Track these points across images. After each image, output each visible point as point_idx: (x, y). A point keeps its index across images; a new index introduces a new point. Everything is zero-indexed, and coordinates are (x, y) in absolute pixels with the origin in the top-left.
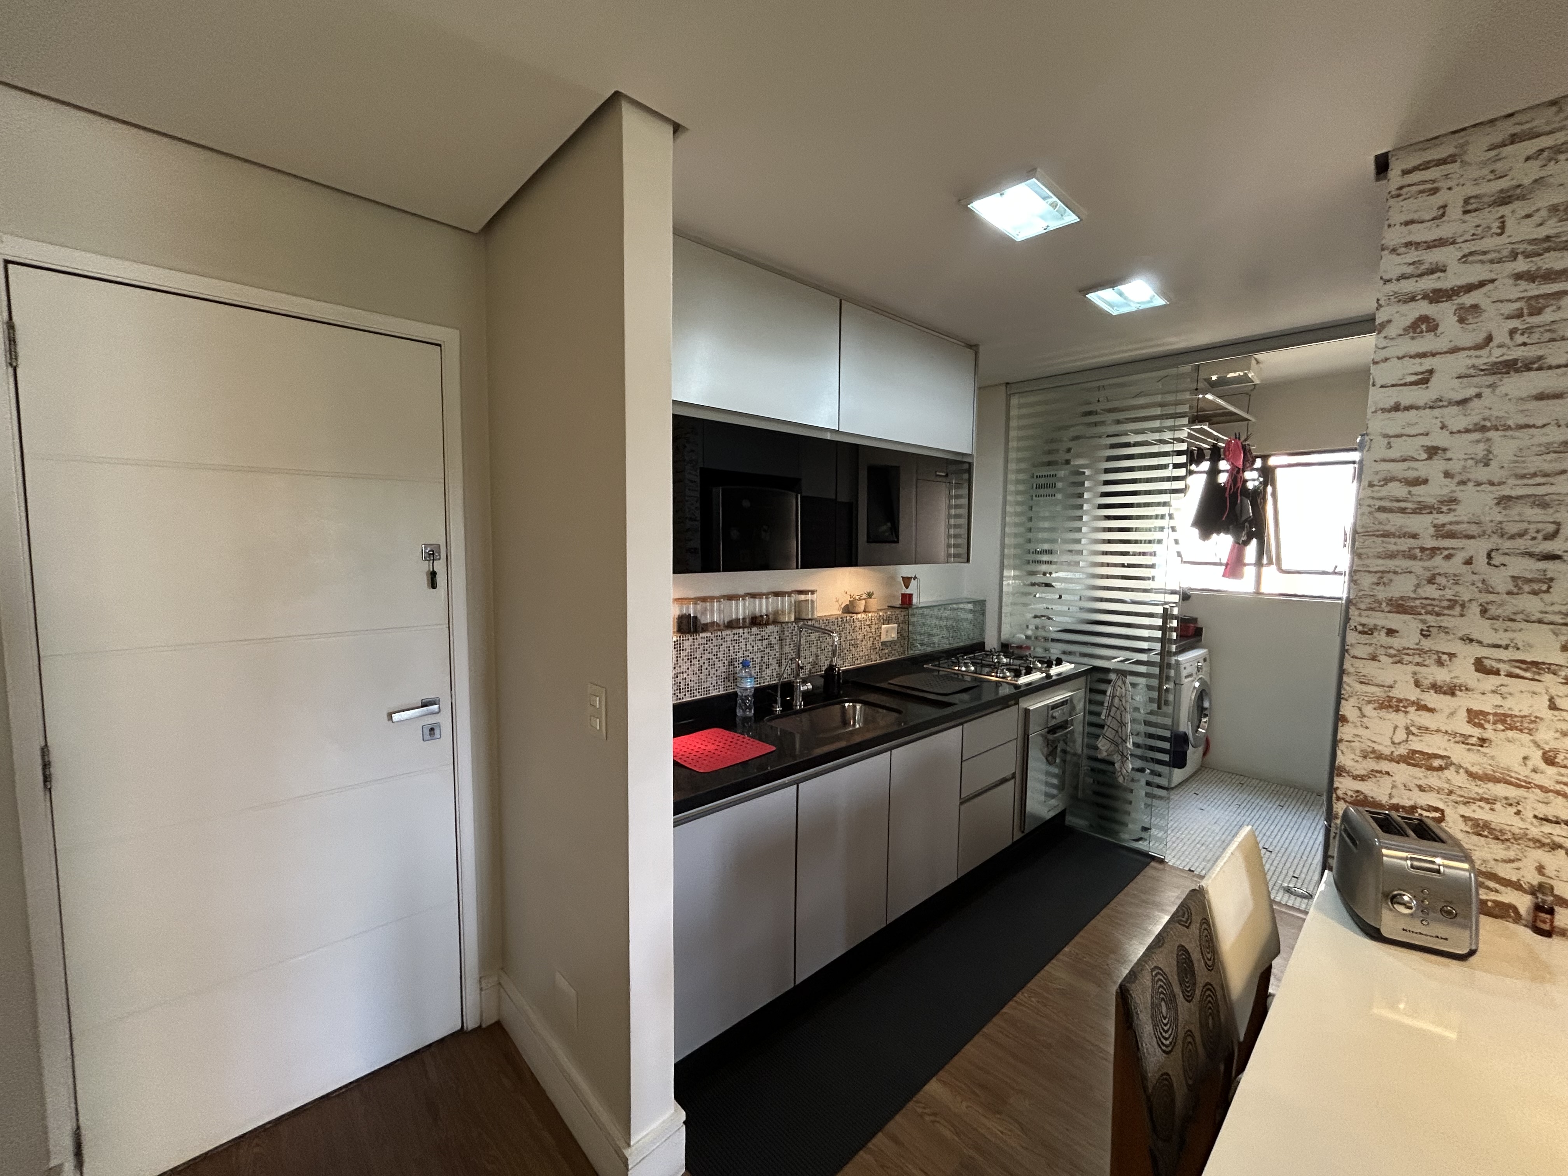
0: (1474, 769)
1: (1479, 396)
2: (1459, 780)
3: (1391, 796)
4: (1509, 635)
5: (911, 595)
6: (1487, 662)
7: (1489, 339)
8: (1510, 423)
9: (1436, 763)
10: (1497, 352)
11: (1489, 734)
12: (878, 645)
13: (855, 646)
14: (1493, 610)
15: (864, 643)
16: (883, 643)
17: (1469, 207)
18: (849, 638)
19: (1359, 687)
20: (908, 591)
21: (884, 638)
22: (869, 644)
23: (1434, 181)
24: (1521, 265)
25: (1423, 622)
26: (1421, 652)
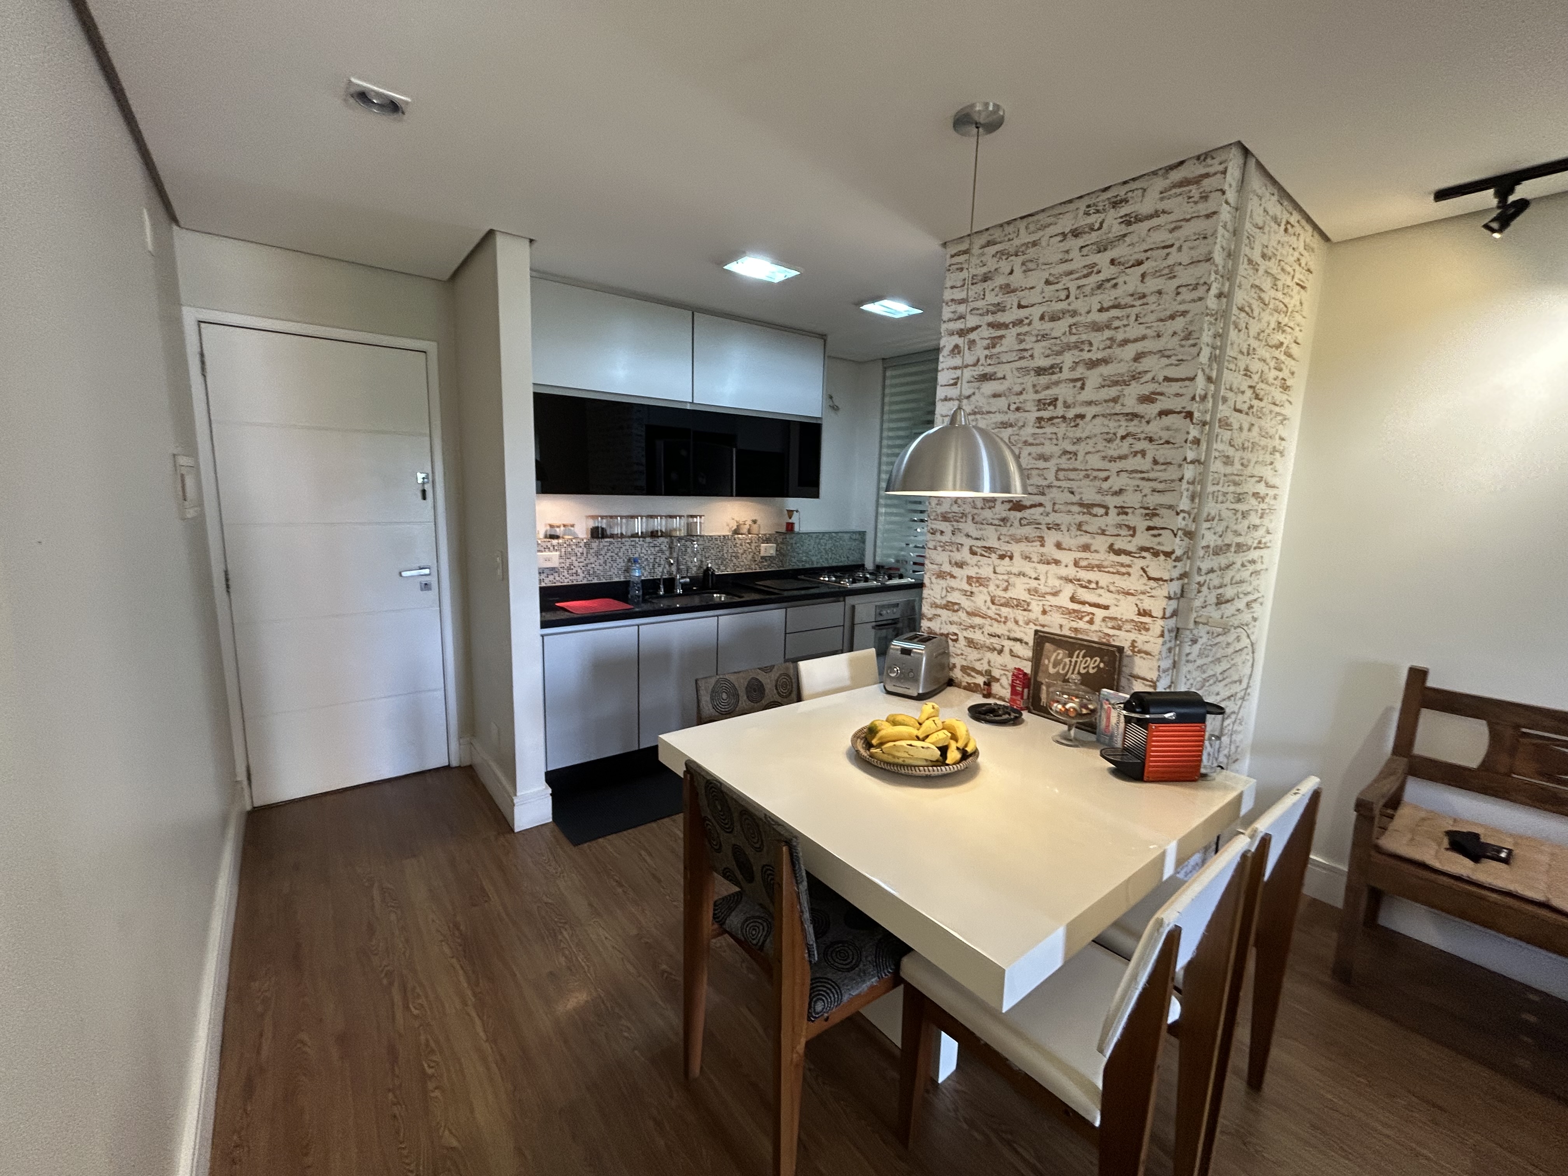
0: (969, 610)
1: (974, 394)
2: (962, 615)
3: (940, 629)
4: (981, 532)
5: (792, 524)
6: (974, 548)
7: (978, 360)
8: (984, 410)
9: (956, 607)
10: (981, 368)
11: (974, 589)
12: (758, 559)
13: (737, 557)
14: (977, 519)
15: (744, 556)
16: (762, 558)
17: (975, 281)
18: (730, 551)
19: (930, 565)
20: (790, 521)
21: (763, 554)
22: (750, 557)
23: (961, 263)
24: (990, 318)
25: (953, 526)
26: (952, 543)
